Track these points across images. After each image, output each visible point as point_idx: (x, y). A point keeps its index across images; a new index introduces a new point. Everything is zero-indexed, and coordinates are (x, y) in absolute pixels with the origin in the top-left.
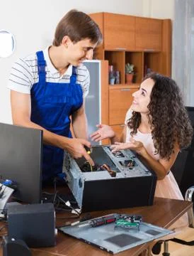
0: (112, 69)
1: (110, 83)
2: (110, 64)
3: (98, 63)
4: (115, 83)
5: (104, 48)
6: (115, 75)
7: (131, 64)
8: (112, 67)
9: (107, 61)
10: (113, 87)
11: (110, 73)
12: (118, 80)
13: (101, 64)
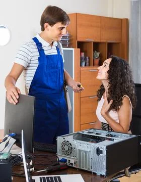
0: (83, 56)
1: (81, 65)
2: (81, 51)
3: (72, 51)
4: (85, 65)
6: (85, 59)
7: (97, 51)
8: (83, 53)
9: (79, 49)
10: (84, 68)
11: (81, 58)
12: (88, 63)
13: (75, 51)
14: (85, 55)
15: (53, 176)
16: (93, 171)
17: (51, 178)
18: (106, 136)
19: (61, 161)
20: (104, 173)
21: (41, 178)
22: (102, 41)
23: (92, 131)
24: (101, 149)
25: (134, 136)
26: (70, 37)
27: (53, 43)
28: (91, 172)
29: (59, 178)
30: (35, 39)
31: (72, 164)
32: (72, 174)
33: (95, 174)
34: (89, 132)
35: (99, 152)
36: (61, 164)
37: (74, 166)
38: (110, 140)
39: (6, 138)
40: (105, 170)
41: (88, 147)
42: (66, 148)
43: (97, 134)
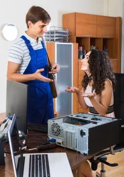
0: (81, 49)
1: (79, 58)
2: (79, 46)
3: (71, 45)
4: (83, 58)
5: (75, 35)
6: (83, 52)
7: (94, 46)
8: (81, 47)
9: (78, 44)
11: (79, 52)
13: (73, 46)
14: (83, 49)
15: (42, 154)
16: (77, 150)
17: (40, 156)
18: (92, 119)
19: (51, 141)
20: (86, 152)
21: (31, 156)
22: (98, 37)
23: (80, 115)
24: (84, 131)
25: (116, 120)
26: (70, 33)
27: (38, 39)
29: (47, 155)
30: (23, 37)
31: (60, 143)
32: (60, 152)
33: (79, 152)
34: (77, 116)
35: (82, 133)
37: (61, 145)
38: (96, 123)
39: (6, 121)
40: (88, 150)
41: (74, 129)
42: (55, 129)
43: (84, 117)
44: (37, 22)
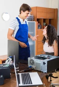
1: (38, 29)
2: (38, 23)
3: (35, 22)
4: (40, 28)
5: (36, 17)
6: (40, 26)
7: (45, 22)
9: (37, 22)
10: (39, 30)
11: (38, 26)
12: (41, 28)
13: (36, 23)
14: (40, 24)
15: (26, 73)
16: (42, 71)
17: (26, 74)
18: (47, 57)
19: (29, 67)
20: (46, 72)
21: (22, 74)
23: (42, 55)
24: (45, 62)
25: (58, 57)
26: (34, 17)
28: (41, 71)
29: (29, 74)
30: (17, 18)
31: (34, 68)
32: (34, 72)
33: (43, 72)
34: (41, 56)
36: (30, 68)
37: (34, 69)
38: (49, 58)
39: (8, 59)
40: (47, 71)
41: (40, 62)
42: (32, 62)
43: (44, 56)
44: (25, 11)
